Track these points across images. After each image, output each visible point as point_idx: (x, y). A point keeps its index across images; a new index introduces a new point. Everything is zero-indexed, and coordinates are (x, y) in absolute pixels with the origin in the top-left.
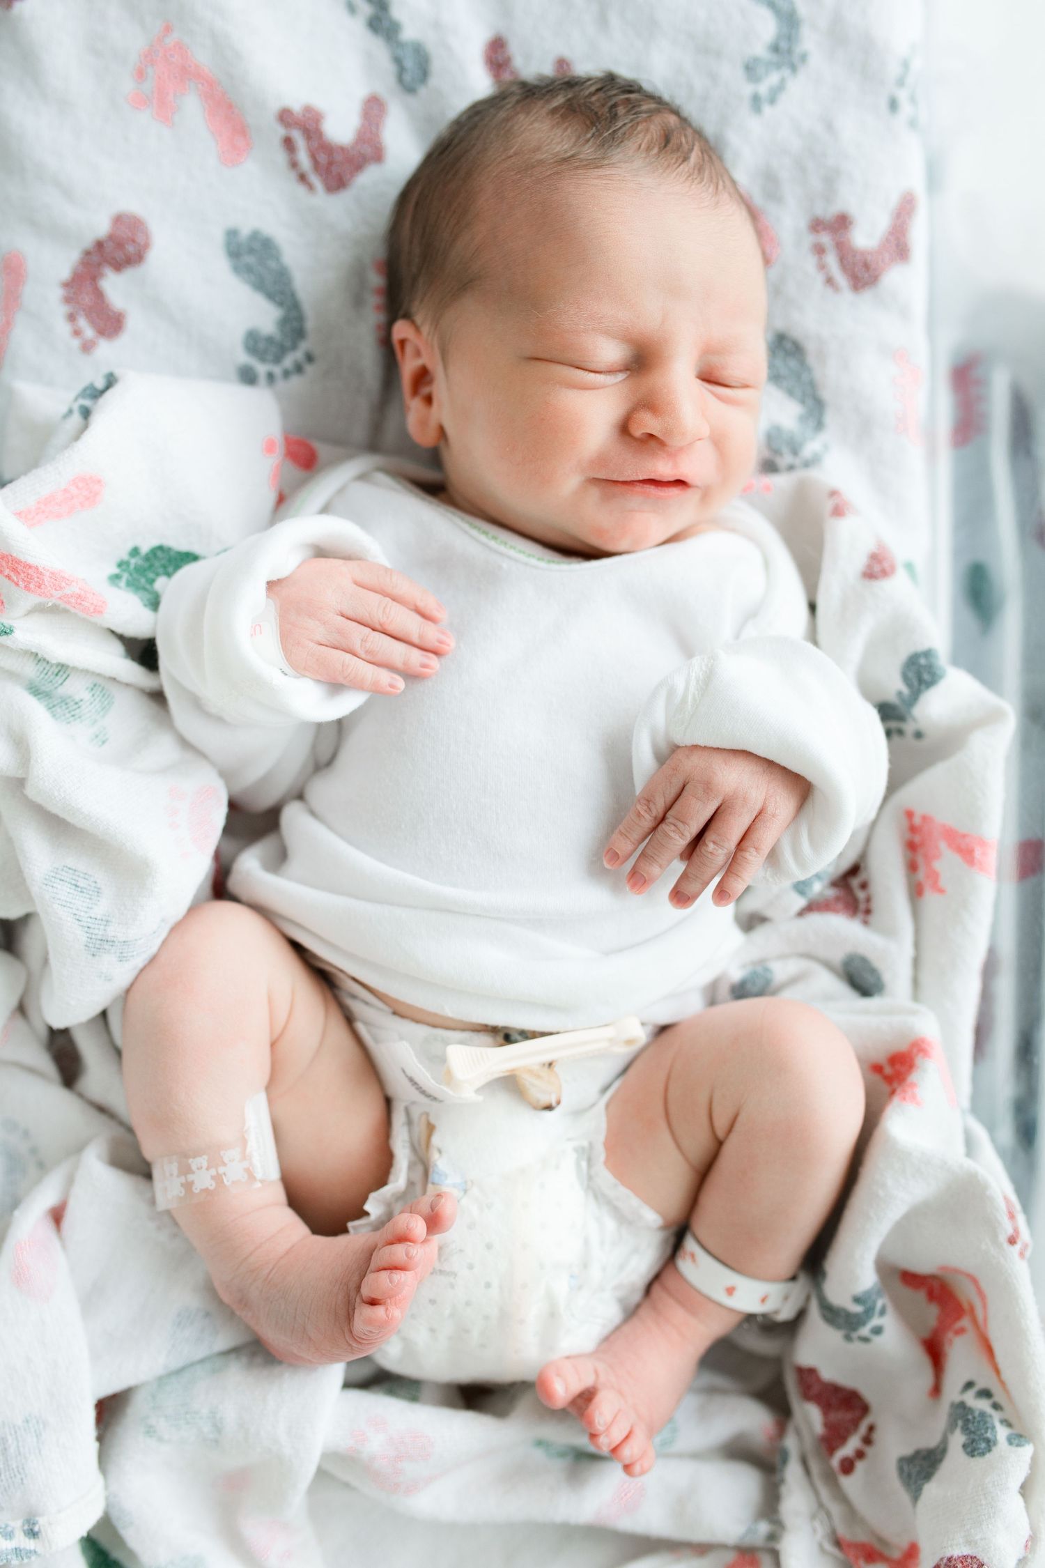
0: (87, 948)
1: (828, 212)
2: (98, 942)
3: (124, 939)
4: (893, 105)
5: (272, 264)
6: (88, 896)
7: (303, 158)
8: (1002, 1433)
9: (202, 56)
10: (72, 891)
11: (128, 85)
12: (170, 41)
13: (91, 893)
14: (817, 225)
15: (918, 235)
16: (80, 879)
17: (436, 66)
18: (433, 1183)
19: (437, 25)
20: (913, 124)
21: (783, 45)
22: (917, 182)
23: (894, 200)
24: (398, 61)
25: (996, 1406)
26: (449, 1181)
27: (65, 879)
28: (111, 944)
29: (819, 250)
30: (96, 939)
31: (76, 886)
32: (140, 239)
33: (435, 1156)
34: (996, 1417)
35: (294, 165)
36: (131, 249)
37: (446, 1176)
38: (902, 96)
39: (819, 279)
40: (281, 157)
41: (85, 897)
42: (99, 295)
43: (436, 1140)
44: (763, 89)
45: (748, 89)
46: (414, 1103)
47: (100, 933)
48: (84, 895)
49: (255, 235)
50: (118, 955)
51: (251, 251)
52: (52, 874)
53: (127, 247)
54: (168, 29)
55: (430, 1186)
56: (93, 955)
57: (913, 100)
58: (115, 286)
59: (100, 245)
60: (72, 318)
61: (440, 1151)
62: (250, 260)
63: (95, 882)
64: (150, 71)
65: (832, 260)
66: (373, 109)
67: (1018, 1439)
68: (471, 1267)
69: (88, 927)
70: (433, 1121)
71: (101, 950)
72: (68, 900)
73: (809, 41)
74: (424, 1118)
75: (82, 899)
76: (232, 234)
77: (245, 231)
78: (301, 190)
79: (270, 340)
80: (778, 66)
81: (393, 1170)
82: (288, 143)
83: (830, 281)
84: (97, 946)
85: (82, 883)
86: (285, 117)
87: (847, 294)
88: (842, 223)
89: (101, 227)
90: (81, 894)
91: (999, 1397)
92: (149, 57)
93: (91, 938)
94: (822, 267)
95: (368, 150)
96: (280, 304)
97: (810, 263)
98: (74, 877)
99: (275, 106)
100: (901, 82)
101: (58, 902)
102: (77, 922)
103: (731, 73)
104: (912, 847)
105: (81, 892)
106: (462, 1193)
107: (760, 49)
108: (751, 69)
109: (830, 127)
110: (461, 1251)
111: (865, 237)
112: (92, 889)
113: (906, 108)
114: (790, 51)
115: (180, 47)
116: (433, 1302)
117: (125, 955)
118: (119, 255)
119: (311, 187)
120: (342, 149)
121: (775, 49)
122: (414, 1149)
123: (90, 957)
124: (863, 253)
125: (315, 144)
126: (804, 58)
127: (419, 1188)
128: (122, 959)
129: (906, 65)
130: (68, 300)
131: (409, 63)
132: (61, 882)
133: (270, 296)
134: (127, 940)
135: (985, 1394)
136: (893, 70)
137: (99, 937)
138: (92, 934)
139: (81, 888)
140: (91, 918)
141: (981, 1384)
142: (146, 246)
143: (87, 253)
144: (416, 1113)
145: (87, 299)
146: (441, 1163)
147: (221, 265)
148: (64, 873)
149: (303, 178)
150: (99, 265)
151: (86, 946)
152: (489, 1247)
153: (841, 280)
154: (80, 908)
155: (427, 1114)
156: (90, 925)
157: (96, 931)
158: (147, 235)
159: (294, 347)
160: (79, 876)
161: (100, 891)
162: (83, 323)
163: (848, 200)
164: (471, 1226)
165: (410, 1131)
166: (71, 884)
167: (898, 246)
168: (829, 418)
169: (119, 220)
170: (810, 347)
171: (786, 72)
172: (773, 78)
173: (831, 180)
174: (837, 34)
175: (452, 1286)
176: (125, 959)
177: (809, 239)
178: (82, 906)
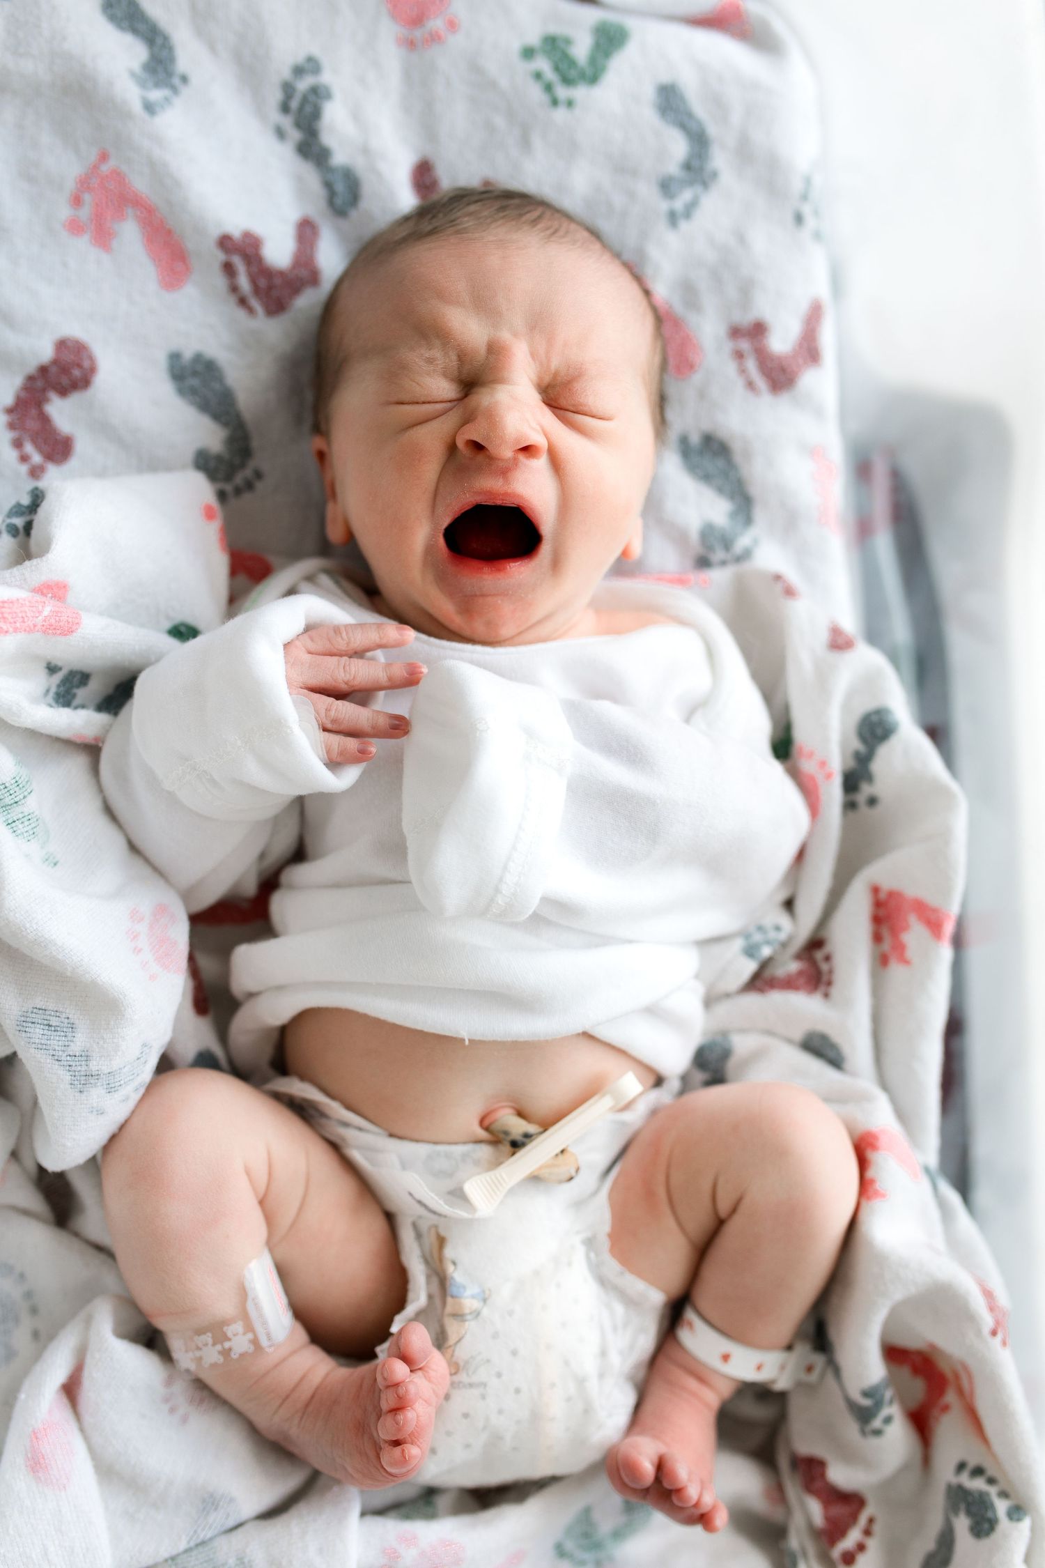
0: (73, 1086)
1: (746, 319)
2: (84, 1078)
3: (109, 1071)
4: (799, 219)
5: (217, 386)
6: (62, 1034)
7: (244, 282)
8: (1001, 1507)
9: (140, 184)
10: (46, 1032)
11: (64, 212)
12: (105, 168)
13: (65, 1030)
14: (735, 332)
15: (827, 338)
16: (51, 1018)
17: (367, 189)
18: (452, 1297)
19: (366, 151)
20: (817, 236)
21: (695, 163)
22: (822, 289)
23: (804, 307)
24: (328, 185)
25: (991, 1481)
26: (468, 1293)
27: (36, 1020)
28: (96, 1077)
29: (739, 355)
30: (80, 1076)
31: (49, 1026)
32: (86, 364)
33: (450, 1269)
34: (993, 1491)
35: (234, 289)
36: (76, 373)
37: (464, 1287)
38: (807, 210)
39: (740, 383)
40: (220, 281)
41: (59, 1036)
42: (45, 420)
43: (449, 1252)
44: (679, 204)
45: (664, 206)
46: (420, 1217)
47: (83, 1069)
48: (59, 1033)
49: (198, 358)
50: (105, 1087)
51: (195, 373)
52: (23, 1019)
53: (73, 371)
54: (104, 157)
55: (449, 1300)
56: (81, 1092)
57: (816, 213)
58: (61, 412)
59: (43, 370)
60: (18, 444)
61: (454, 1263)
62: (195, 382)
63: (68, 1018)
64: (87, 198)
65: (751, 365)
66: (306, 231)
67: (1017, 1512)
68: (499, 1375)
69: (70, 1066)
70: (443, 1233)
71: (87, 1085)
72: (43, 1042)
73: (719, 160)
74: (433, 1231)
75: (57, 1038)
76: (175, 357)
77: (188, 354)
78: (241, 314)
79: (219, 458)
80: (691, 183)
81: (411, 1286)
82: (228, 269)
83: (750, 385)
84: (82, 1082)
85: (54, 1022)
86: (225, 242)
87: (766, 398)
88: (758, 330)
89: (45, 352)
90: (56, 1033)
91: (991, 1472)
92: (84, 184)
93: (75, 1076)
94: (743, 371)
95: (304, 273)
96: (225, 424)
97: (731, 368)
98: (45, 1017)
99: (215, 233)
100: (805, 197)
101: (33, 1046)
102: (57, 1063)
103: (647, 191)
104: (877, 920)
105: (55, 1031)
106: (482, 1304)
107: (673, 167)
108: (667, 187)
109: (742, 239)
110: (488, 1361)
111: (781, 342)
112: (66, 1025)
113: (810, 222)
114: (701, 169)
115: (118, 176)
116: (466, 1416)
117: (113, 1086)
118: (65, 381)
119: (251, 311)
120: (281, 273)
121: (687, 166)
122: (427, 1262)
123: (78, 1094)
124: (779, 358)
125: (255, 269)
126: (715, 175)
127: (438, 1301)
128: (110, 1090)
129: (808, 181)
130: (11, 426)
131: (340, 187)
132: (33, 1025)
133: (216, 417)
134: (111, 1071)
135: (978, 1472)
136: (797, 186)
137: (82, 1073)
138: (75, 1071)
139: (54, 1027)
140: (70, 1056)
141: (972, 1462)
142: (93, 370)
143: (31, 378)
144: (424, 1226)
145: (32, 424)
146: (457, 1275)
147: (165, 389)
148: (34, 1015)
149: (243, 302)
150: (44, 390)
151: (71, 1084)
152: (514, 1353)
153: (761, 383)
154: (57, 1048)
155: (436, 1227)
156: (71, 1063)
157: (79, 1068)
158: (91, 358)
159: (243, 465)
160: (50, 1015)
161: (74, 1026)
162: (29, 448)
163: (763, 308)
164: (495, 1336)
165: (421, 1246)
166: (44, 1025)
167: (809, 350)
168: (759, 514)
169: (62, 345)
170: (736, 447)
171: (698, 189)
172: (687, 195)
173: (746, 290)
174: (745, 153)
175: (483, 1397)
176: (113, 1090)
177: (728, 346)
178: (59, 1046)
